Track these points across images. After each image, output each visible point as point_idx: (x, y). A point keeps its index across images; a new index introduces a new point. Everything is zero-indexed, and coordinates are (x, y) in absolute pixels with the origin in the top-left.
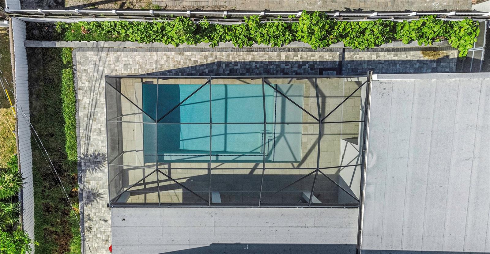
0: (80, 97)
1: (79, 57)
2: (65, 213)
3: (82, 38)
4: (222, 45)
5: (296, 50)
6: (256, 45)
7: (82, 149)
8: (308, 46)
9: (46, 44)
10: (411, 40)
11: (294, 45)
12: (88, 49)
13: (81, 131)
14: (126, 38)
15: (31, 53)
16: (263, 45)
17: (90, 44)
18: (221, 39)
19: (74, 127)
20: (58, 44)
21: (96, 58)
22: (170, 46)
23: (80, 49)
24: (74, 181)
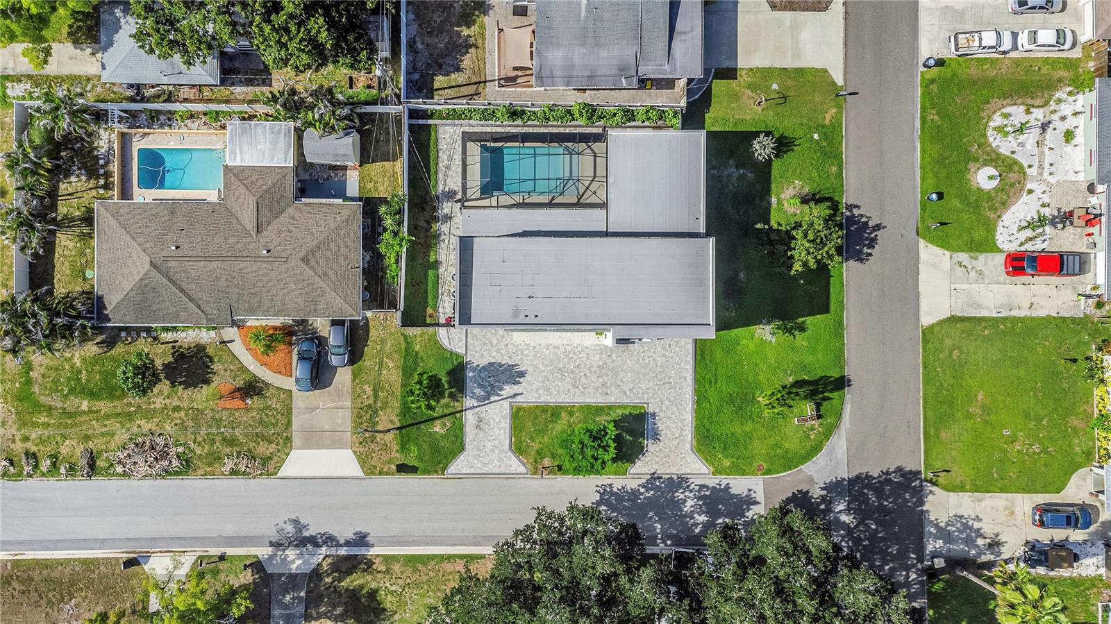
0: (440, 154)
1: (441, 130)
2: (428, 230)
3: (444, 118)
4: (529, 123)
5: (575, 126)
6: (550, 123)
7: (441, 188)
8: (582, 124)
9: (421, 122)
10: (643, 122)
11: (574, 123)
12: (447, 125)
13: (440, 176)
14: (471, 118)
15: (411, 127)
16: (554, 123)
17: (448, 122)
18: (528, 120)
19: (436, 173)
20: (430, 122)
21: (452, 131)
22: (498, 123)
23: (443, 125)
24: (434, 209)
